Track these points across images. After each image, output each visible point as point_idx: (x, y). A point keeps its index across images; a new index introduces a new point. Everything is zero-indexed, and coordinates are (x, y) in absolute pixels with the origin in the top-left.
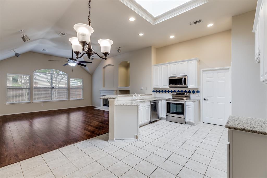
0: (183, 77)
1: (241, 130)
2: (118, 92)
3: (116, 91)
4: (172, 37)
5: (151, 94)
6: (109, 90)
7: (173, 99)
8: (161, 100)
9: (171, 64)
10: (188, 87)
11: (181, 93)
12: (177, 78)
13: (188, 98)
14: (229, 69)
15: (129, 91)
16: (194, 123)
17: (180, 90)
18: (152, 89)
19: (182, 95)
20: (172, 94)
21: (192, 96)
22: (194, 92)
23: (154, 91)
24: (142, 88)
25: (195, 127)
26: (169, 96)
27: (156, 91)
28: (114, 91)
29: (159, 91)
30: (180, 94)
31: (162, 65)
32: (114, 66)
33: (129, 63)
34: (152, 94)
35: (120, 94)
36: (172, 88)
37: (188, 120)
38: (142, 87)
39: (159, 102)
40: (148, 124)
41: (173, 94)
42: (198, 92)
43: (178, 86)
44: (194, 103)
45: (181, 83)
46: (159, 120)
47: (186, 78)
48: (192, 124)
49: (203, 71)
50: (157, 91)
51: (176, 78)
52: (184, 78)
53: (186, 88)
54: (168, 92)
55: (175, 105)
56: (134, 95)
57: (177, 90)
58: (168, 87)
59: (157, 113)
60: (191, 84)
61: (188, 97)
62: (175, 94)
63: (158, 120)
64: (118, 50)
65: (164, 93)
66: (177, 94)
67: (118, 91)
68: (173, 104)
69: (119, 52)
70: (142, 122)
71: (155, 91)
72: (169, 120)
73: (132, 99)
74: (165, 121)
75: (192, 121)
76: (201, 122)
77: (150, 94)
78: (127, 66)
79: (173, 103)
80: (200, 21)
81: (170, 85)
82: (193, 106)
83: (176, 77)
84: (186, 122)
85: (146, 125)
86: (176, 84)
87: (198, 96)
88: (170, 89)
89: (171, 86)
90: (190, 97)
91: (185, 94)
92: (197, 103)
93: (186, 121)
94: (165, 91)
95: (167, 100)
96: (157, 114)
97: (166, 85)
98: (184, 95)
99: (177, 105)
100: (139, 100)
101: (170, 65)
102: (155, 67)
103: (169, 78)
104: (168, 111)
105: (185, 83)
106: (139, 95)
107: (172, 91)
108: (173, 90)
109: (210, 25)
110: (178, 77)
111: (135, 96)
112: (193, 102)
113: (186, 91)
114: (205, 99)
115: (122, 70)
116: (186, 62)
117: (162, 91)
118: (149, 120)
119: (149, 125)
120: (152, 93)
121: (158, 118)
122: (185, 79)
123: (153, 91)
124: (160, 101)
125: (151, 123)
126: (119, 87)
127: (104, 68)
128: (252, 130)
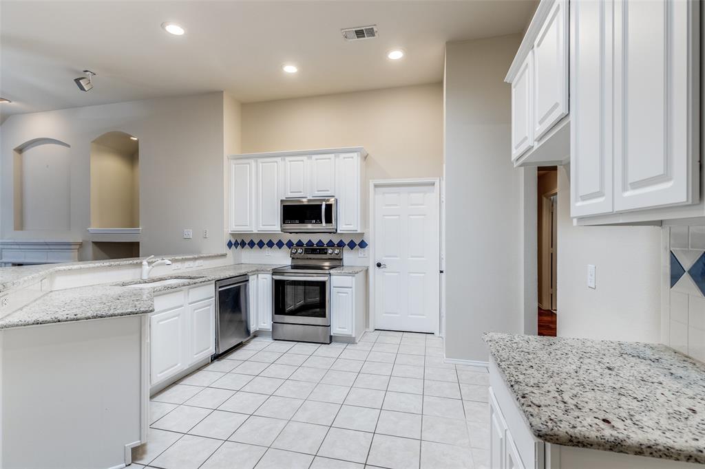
0: (324, 200)
1: (608, 446)
2: (90, 250)
3: (81, 245)
4: (290, 69)
5: (224, 256)
6: (42, 241)
7: (294, 267)
8: (257, 272)
9: (288, 159)
10: (338, 232)
11: (316, 249)
12: (305, 202)
13: (337, 262)
14: (433, 184)
15: (137, 244)
16: (354, 338)
17: (315, 239)
18: (227, 238)
19: (320, 253)
20: (292, 253)
21: (348, 257)
22: (352, 245)
23: (233, 242)
24: (189, 233)
25: (358, 348)
26: (282, 258)
27: (241, 242)
28: (69, 244)
29: (252, 244)
30: (314, 251)
31: (260, 160)
32: (69, 146)
33: (137, 141)
34: (224, 252)
35: (96, 258)
36: (291, 233)
37: (338, 329)
38: (191, 230)
39: (248, 280)
40: (207, 365)
41: (294, 251)
42: (363, 245)
43: (310, 226)
44: (354, 279)
45: (318, 219)
46: (248, 342)
47: (331, 205)
48: (349, 340)
49: (376, 186)
50: (243, 244)
51: (302, 202)
52: (326, 205)
53: (330, 233)
54: (280, 244)
55: (301, 288)
56: (145, 263)
57: (305, 239)
58: (280, 229)
59: (243, 319)
60: (346, 222)
61: (337, 259)
62: (300, 251)
63: (244, 340)
64: (77, 81)
65: (266, 250)
66: (307, 251)
67: (91, 243)
68: (295, 283)
69: (82, 88)
70: (179, 365)
71: (236, 244)
72: (280, 335)
73: (137, 278)
74: (269, 340)
75: (350, 333)
76: (371, 328)
77: (219, 253)
78: (130, 154)
79: (295, 281)
80: (371, 32)
81: (284, 223)
82: (351, 288)
83: (305, 200)
84: (331, 337)
85: (199, 369)
86: (302, 222)
87: (362, 256)
88: (286, 238)
89: (289, 226)
90: (341, 259)
91: (330, 251)
92: (361, 276)
93: (332, 334)
94: (270, 244)
95: (275, 272)
96: (241, 321)
97: (272, 223)
98: (326, 253)
99: (307, 287)
100: (171, 278)
101: (284, 160)
102: (235, 164)
103: (282, 201)
104: (279, 307)
105: (329, 220)
106: (169, 262)
107: (290, 244)
108: (295, 239)
109: (396, 55)
110: (309, 201)
111: (149, 263)
112: (352, 274)
113: (331, 244)
114: (379, 265)
115: (108, 167)
116: (332, 156)
117: (261, 244)
118: (212, 350)
119: (211, 367)
120: (225, 250)
121: (248, 332)
122: (329, 207)
123: (230, 245)
124: (251, 278)
125: (216, 357)
126: (94, 227)
127: (20, 150)
128: (649, 447)
